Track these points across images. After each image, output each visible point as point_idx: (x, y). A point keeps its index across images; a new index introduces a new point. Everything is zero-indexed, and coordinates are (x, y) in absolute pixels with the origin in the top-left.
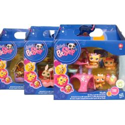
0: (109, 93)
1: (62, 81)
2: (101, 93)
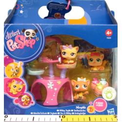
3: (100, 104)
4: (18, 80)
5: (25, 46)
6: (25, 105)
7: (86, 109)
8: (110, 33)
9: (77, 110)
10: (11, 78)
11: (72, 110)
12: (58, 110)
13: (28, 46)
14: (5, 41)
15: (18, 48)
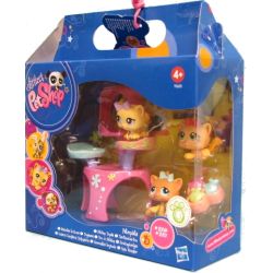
0: (146, 237)
1: (39, 180)
2: (125, 231)
3: (162, 232)
4: (42, 163)
5: (51, 103)
6: (50, 212)
7: (138, 238)
8: (181, 75)
9: (124, 237)
10: (33, 159)
11: (116, 236)
12: (95, 231)
13: (54, 102)
14: (27, 93)
15: (41, 105)
